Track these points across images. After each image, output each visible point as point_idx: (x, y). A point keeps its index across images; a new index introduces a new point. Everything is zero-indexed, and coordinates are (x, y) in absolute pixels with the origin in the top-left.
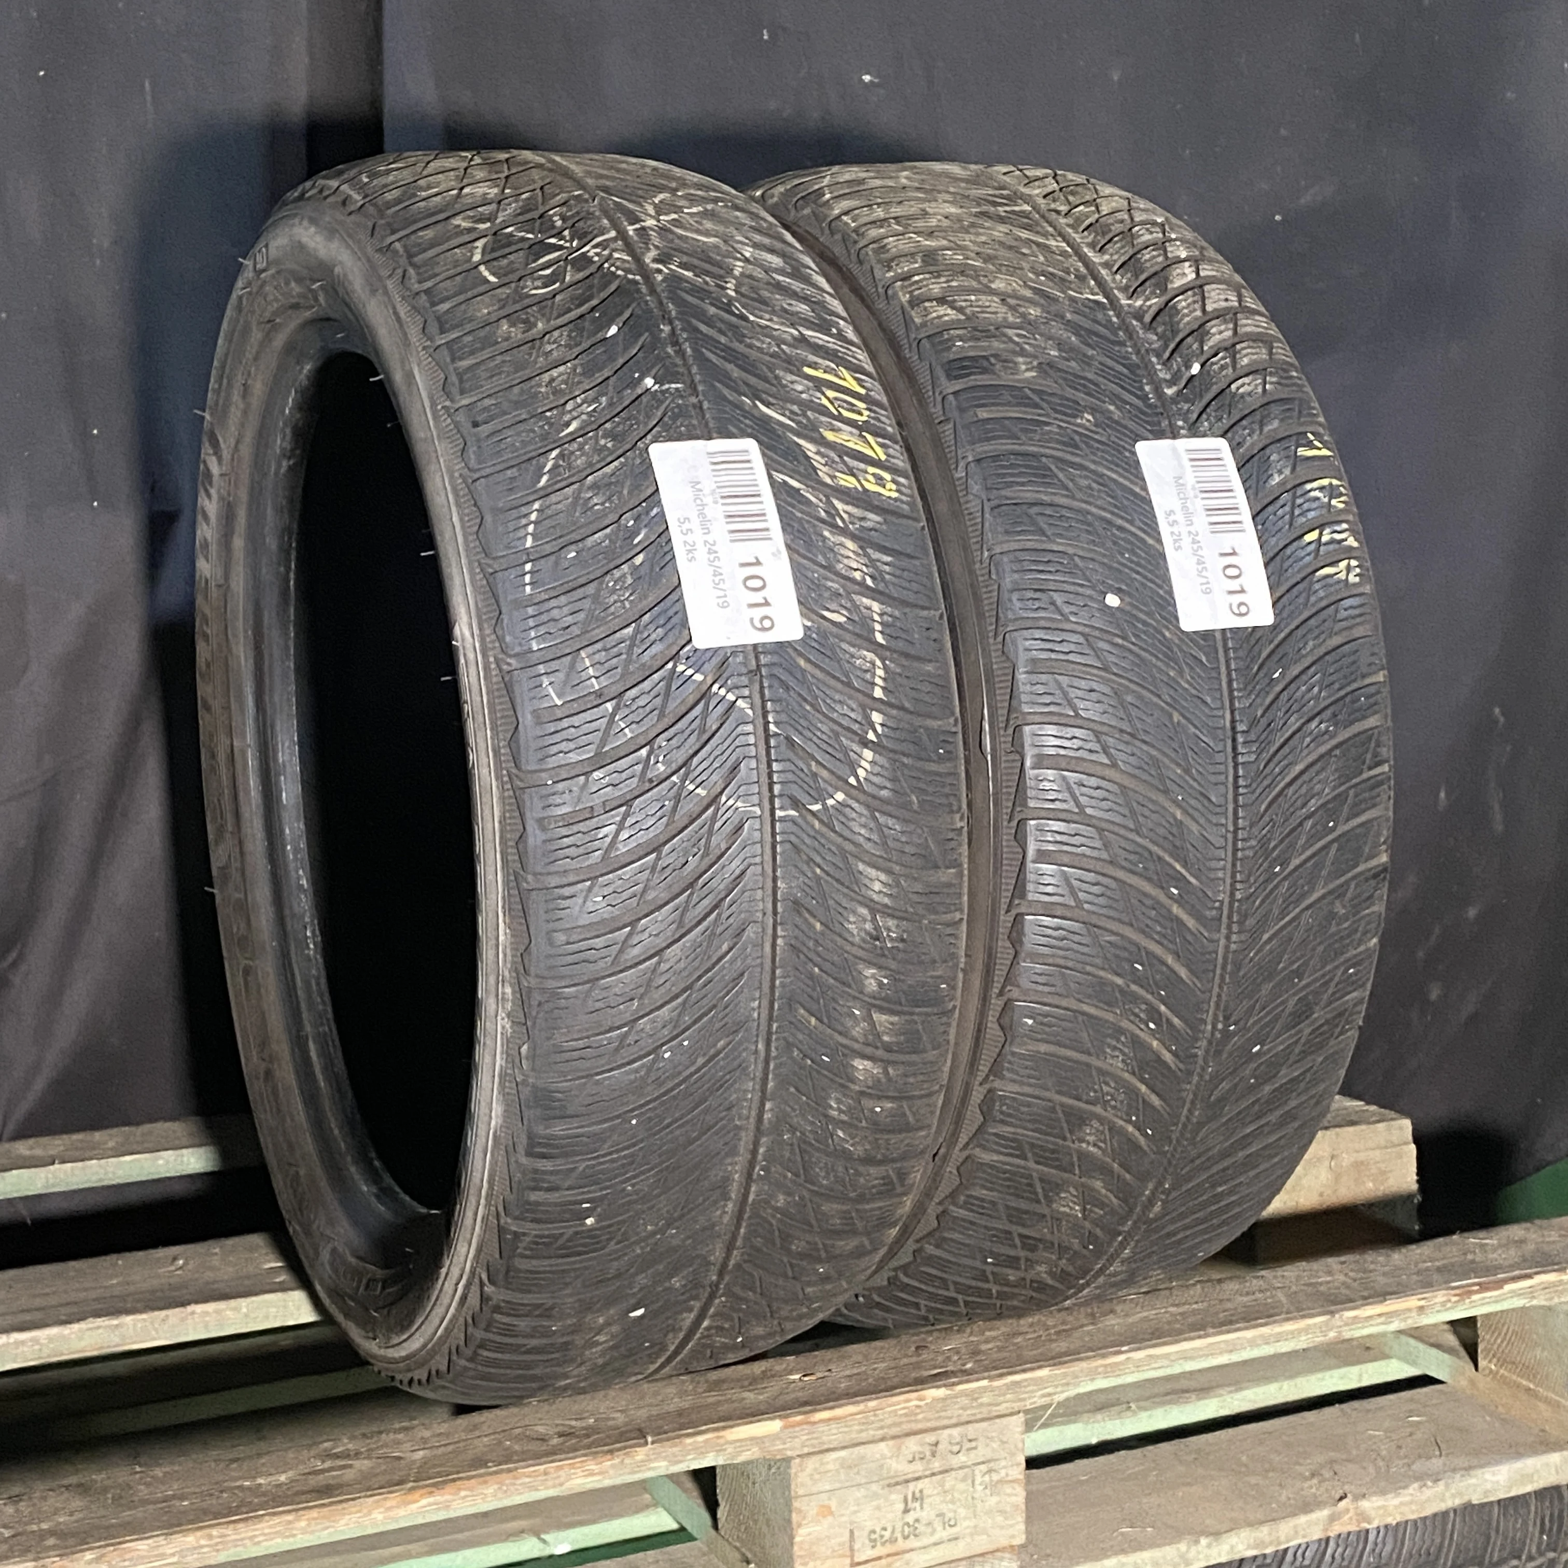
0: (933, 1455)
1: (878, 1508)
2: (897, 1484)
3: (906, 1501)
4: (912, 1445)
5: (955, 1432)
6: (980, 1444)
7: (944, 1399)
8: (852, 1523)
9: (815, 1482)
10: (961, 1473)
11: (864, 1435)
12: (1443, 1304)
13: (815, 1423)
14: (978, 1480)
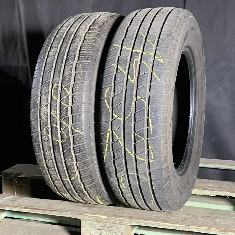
0: (105, 227)
1: (95, 232)
2: (98, 229)
3: (100, 232)
4: (101, 224)
5: (109, 224)
6: (113, 227)
7: (107, 218)
8: (91, 233)
9: (85, 225)
10: (110, 231)
11: (93, 220)
12: (214, 231)
13: (85, 215)
14: (113, 233)
